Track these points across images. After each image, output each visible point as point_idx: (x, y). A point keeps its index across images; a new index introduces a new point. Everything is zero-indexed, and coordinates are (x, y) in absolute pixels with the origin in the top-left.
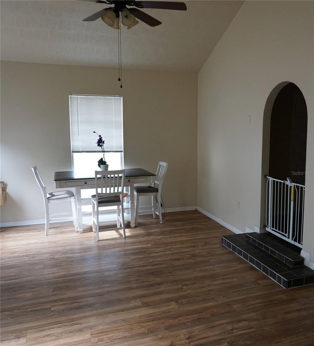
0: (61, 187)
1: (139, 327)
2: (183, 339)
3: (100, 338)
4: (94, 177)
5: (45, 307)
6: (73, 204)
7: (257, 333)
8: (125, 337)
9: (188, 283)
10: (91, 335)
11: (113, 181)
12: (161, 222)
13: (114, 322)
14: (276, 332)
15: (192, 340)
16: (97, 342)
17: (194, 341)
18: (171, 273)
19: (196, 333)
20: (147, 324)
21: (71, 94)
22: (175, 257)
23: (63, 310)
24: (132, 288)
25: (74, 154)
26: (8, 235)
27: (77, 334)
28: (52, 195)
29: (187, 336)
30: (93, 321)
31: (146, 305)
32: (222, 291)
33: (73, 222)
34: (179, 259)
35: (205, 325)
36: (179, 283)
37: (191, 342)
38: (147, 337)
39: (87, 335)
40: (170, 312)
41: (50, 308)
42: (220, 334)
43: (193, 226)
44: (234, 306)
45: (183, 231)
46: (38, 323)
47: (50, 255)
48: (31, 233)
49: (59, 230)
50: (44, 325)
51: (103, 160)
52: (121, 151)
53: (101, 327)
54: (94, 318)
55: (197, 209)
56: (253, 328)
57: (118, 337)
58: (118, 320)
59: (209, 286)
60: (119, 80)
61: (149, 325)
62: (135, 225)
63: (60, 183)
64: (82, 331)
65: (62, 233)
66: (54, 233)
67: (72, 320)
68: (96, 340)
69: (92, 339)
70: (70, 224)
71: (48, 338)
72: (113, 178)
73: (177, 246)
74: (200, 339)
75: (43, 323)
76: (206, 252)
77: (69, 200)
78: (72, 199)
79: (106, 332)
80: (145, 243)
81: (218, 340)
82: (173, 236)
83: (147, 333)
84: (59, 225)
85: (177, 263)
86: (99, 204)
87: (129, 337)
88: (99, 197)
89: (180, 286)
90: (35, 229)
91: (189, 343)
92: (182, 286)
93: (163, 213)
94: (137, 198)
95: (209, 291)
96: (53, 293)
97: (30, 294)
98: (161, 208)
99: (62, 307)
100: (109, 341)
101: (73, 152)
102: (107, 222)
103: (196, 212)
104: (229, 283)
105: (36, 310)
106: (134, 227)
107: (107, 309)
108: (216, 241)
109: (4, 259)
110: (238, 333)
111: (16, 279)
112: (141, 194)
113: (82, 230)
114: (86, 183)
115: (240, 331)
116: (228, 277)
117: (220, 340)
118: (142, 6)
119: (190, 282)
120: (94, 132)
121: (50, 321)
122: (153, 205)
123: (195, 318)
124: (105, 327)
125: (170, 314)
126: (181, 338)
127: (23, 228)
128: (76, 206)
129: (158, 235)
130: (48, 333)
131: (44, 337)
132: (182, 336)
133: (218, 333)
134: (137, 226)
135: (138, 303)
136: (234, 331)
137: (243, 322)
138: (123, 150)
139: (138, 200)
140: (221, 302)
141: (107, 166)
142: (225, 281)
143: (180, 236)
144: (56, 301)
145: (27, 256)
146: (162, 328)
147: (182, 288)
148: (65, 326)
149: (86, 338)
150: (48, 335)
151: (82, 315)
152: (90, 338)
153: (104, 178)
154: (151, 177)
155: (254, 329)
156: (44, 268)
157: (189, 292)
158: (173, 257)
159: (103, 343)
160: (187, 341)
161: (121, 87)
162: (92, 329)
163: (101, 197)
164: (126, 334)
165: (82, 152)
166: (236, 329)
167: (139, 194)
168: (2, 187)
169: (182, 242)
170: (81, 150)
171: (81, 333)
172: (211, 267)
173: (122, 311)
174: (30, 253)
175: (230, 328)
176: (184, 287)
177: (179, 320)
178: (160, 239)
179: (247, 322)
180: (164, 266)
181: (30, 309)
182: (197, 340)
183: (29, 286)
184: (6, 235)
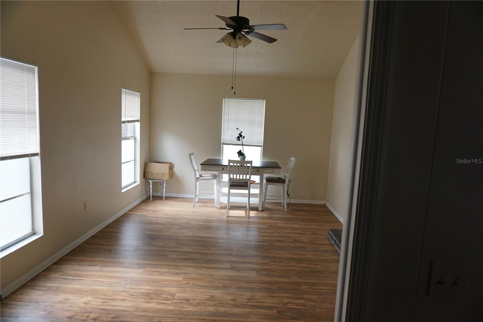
0: (205, 170)
1: (218, 282)
2: (244, 298)
3: (188, 282)
4: (228, 165)
5: (165, 254)
6: (215, 185)
7: (308, 311)
8: (204, 286)
9: (276, 260)
10: (184, 278)
11: (245, 170)
12: (286, 210)
13: (203, 274)
14: (325, 315)
15: (251, 301)
16: (184, 284)
17: (252, 302)
18: (268, 250)
19: (257, 297)
20: (226, 282)
21: (225, 98)
22: (280, 239)
23: (175, 259)
24: (231, 254)
25: (224, 146)
26: (169, 203)
27: (175, 275)
28: (201, 176)
29: (248, 298)
30: (190, 270)
31: (233, 269)
32: (300, 273)
33: (214, 199)
34: (281, 241)
35: (268, 294)
36: (269, 259)
37: (250, 302)
38: (219, 290)
39: (181, 278)
40: (248, 278)
41: (168, 255)
42: (275, 303)
43: (312, 217)
44: (302, 287)
45: (301, 220)
46: (156, 263)
47: (188, 220)
48: (184, 204)
49: (204, 205)
50: (159, 265)
51: (242, 152)
52: (261, 146)
53: (193, 275)
54: (192, 269)
55: (326, 203)
56: (306, 306)
57: (200, 285)
58: (206, 274)
59: (293, 266)
60: (232, 88)
61: (226, 283)
62: (262, 209)
63: (204, 167)
64: (179, 275)
65: (205, 206)
66: (199, 206)
67: (178, 266)
68: (185, 282)
69: (182, 281)
70: (212, 201)
71: (156, 273)
72: (246, 167)
73: (286, 231)
74: (258, 302)
75: (159, 263)
76: (309, 240)
77: (212, 181)
78: (215, 181)
79: (194, 279)
80: (263, 224)
81: (270, 307)
82: (289, 222)
83: (221, 287)
84: (206, 201)
85: (278, 244)
86: (231, 187)
87: (207, 287)
88: (231, 182)
89: (269, 261)
90: (189, 201)
91: (247, 303)
92: (270, 261)
93: (288, 203)
94: (266, 186)
95: (289, 270)
96: (176, 246)
97: (161, 243)
98: (287, 198)
99: (176, 257)
100: (192, 286)
101: (223, 144)
102: (239, 203)
103: (324, 206)
104: (311, 268)
105: (159, 255)
106: (261, 210)
107: (203, 265)
108: (324, 233)
109: (158, 218)
110: (291, 306)
111: (158, 232)
112: (270, 183)
113: (219, 206)
114: (223, 169)
115: (293, 306)
116: (314, 263)
117: (272, 307)
118: (253, 29)
119: (278, 260)
120: (237, 129)
121: (163, 263)
122: (282, 195)
123: (264, 287)
124: (196, 276)
125: (247, 279)
126: (243, 297)
127: (181, 199)
128: (217, 187)
129: (277, 220)
130: (158, 270)
131: (155, 272)
132: (245, 296)
133: (274, 301)
134: (264, 210)
135: (228, 266)
136: (288, 304)
137: (302, 300)
138: (263, 145)
139: (266, 188)
140: (293, 280)
141: (245, 157)
142: (309, 266)
143: (295, 224)
144: (174, 251)
145: (173, 218)
146: (234, 287)
147: (269, 263)
148: (171, 268)
149: (179, 279)
150: (157, 272)
151: (185, 264)
152: (182, 280)
153: (242, 166)
154: (277, 169)
155: (307, 308)
156: (179, 228)
157: (273, 267)
158: (277, 239)
159: (188, 286)
160: (246, 301)
161: (235, 93)
162: (186, 275)
163: (233, 182)
164: (207, 284)
165: (230, 144)
166: (291, 303)
167: (268, 183)
168: (169, 167)
169: (293, 229)
170: (229, 143)
171: (178, 275)
172: (305, 252)
173: (214, 269)
174: (176, 217)
175: (287, 301)
176: (271, 263)
177: (251, 285)
178: (276, 223)
179: (305, 301)
180: (265, 244)
181: (156, 253)
182: (254, 302)
183: (163, 238)
184: (168, 203)
